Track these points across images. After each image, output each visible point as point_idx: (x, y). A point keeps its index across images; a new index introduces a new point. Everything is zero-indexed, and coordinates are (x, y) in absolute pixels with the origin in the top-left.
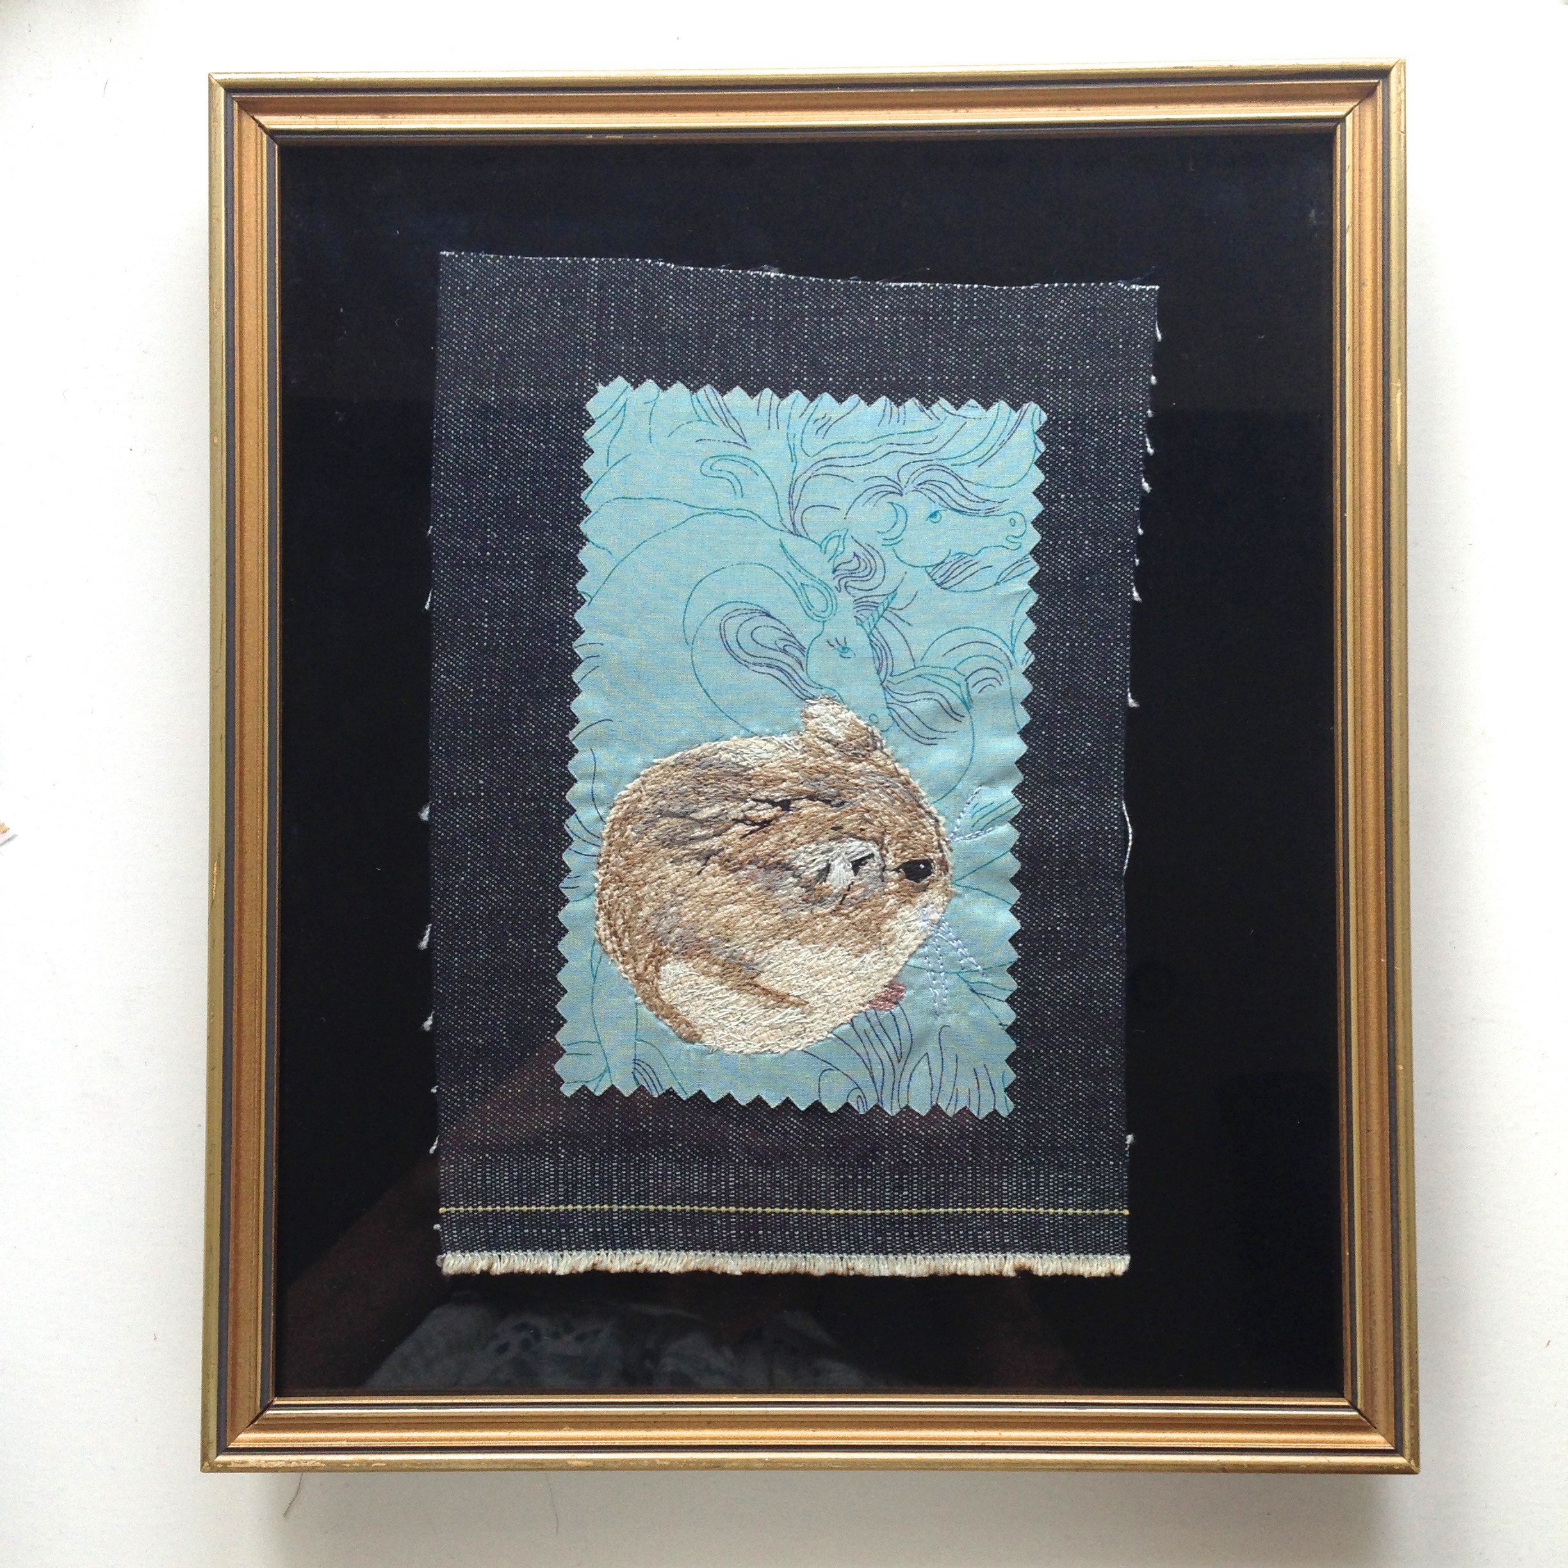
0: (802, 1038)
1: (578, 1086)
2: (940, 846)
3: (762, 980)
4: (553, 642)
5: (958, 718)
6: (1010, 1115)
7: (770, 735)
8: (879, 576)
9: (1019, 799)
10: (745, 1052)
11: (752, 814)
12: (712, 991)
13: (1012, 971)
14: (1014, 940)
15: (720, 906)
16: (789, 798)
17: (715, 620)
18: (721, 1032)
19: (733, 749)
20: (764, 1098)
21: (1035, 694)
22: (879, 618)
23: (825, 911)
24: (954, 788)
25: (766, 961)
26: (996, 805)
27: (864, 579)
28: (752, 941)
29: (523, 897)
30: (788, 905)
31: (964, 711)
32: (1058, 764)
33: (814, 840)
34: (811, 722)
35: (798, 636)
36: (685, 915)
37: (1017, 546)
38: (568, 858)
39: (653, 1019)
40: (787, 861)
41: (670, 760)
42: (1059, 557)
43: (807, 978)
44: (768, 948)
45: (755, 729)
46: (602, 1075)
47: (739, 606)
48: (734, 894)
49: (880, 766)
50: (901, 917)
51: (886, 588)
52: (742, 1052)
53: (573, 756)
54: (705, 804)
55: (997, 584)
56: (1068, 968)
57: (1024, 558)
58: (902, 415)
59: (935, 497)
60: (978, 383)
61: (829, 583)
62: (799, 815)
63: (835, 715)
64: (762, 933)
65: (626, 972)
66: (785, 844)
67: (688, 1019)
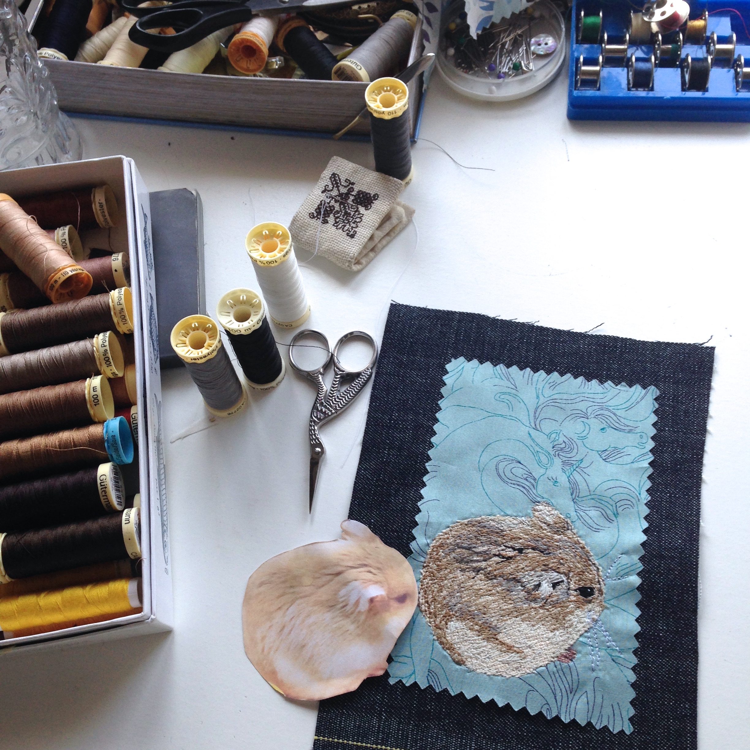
0: (519, 671)
1: (398, 680)
2: (599, 582)
3: (500, 637)
4: (416, 463)
5: (611, 521)
6: (630, 734)
7: (516, 516)
8: (575, 450)
9: (642, 564)
10: (489, 673)
11: (503, 553)
12: (473, 639)
13: (635, 652)
14: (637, 636)
15: (482, 596)
16: (523, 547)
17: (495, 461)
18: (476, 661)
19: (497, 520)
20: (496, 700)
21: (651, 515)
22: (574, 470)
23: (537, 606)
24: (608, 553)
25: (503, 627)
26: (629, 565)
27: (568, 452)
28: (497, 616)
30: (517, 600)
31: (614, 518)
32: (663, 549)
33: (533, 570)
34: (537, 514)
35: (533, 474)
36: (464, 598)
37: (643, 447)
39: (441, 649)
40: (519, 578)
41: (466, 521)
42: (665, 455)
43: (524, 639)
44: (505, 621)
45: (509, 512)
46: (411, 675)
47: (506, 457)
48: (490, 591)
49: (570, 538)
50: (577, 615)
51: (578, 458)
52: (485, 673)
53: (419, 513)
54: (480, 545)
55: (633, 462)
56: (666, 657)
57: (647, 453)
58: (590, 386)
59: (603, 421)
60: (627, 377)
61: (550, 452)
62: (527, 556)
63: (549, 511)
64: (503, 612)
65: (430, 623)
66: (519, 569)
67: (459, 652)
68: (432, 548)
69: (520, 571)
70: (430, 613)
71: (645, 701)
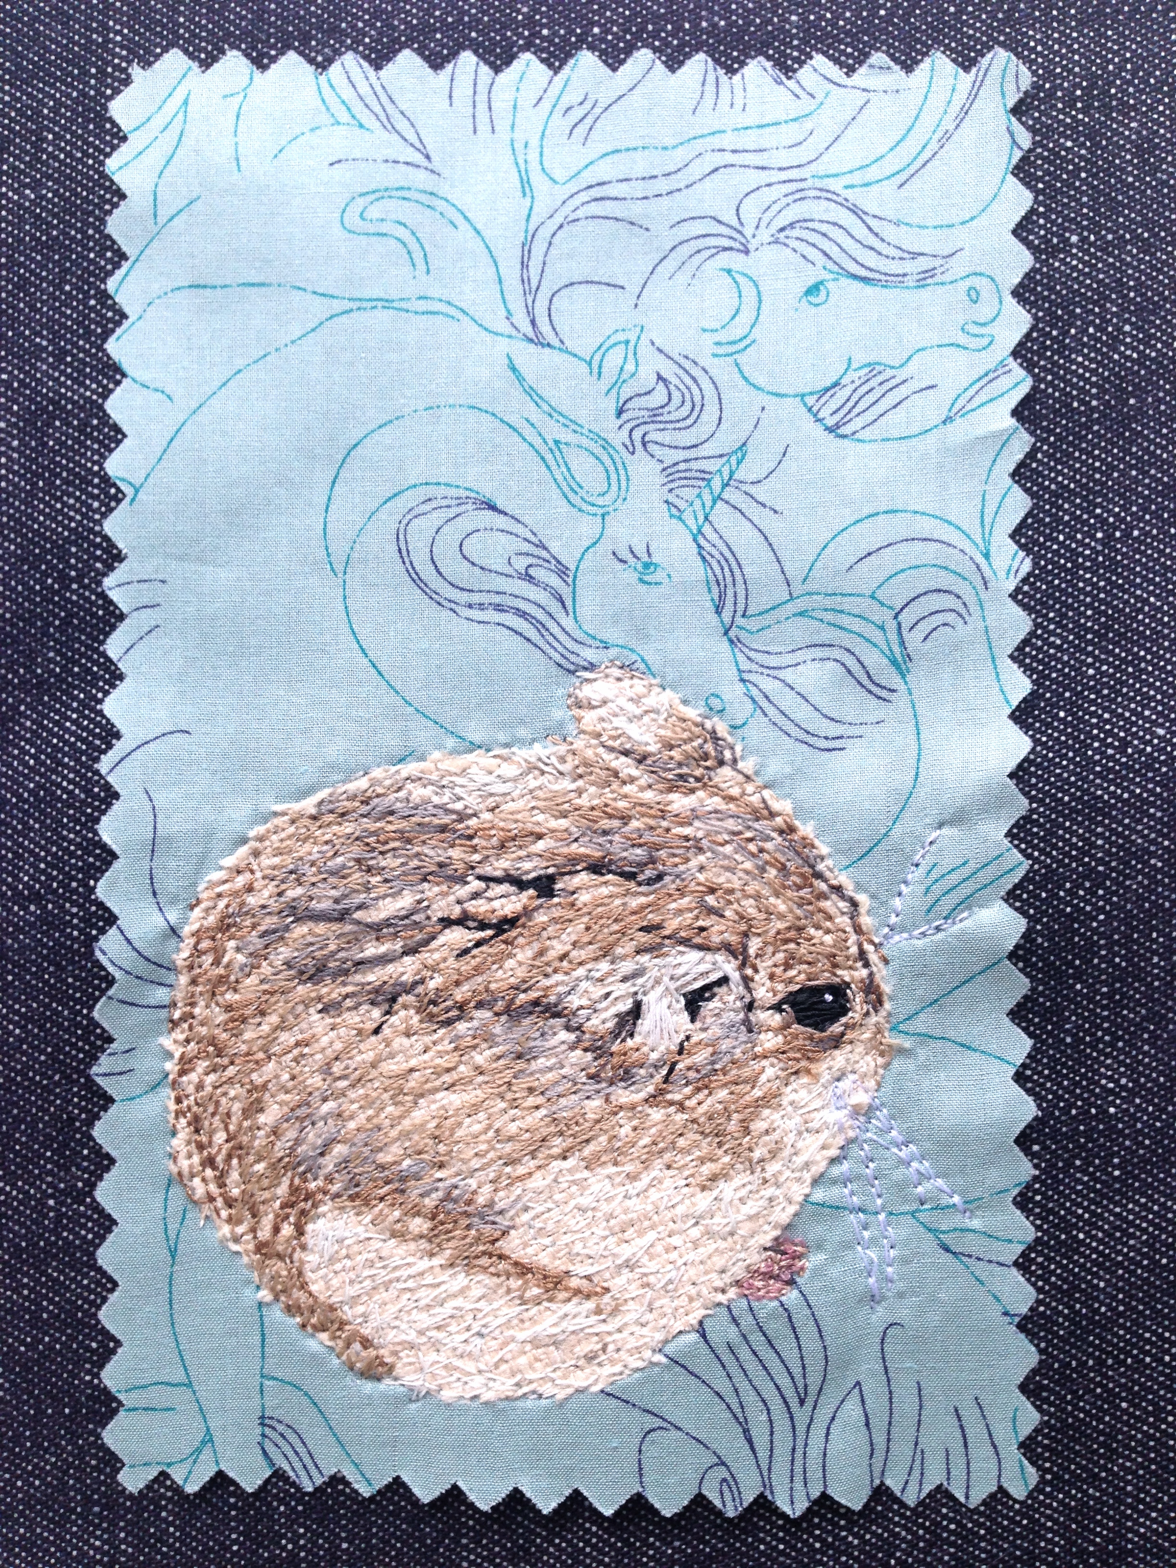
0: (600, 1365)
1: (153, 1473)
2: (862, 955)
3: (512, 1245)
4: (63, 579)
5: (884, 694)
6: (1030, 1496)
7: (507, 745)
8: (711, 411)
9: (1022, 851)
10: (485, 1397)
11: (479, 907)
12: (412, 1271)
13: (1023, 1202)
14: (1023, 1140)
15: (422, 1095)
16: (551, 870)
17: (388, 519)
18: (434, 1357)
19: (434, 777)
20: (528, 1494)
21: (1038, 637)
22: (714, 502)
23: (635, 1097)
24: (886, 835)
25: (519, 1206)
26: (972, 866)
27: (679, 424)
28: (489, 1165)
29: (21, 1097)
30: (560, 1089)
31: (896, 681)
32: (1098, 775)
33: (606, 952)
34: (589, 718)
35: (555, 547)
36: (352, 1117)
37: (985, 341)
38: (106, 1014)
39: (296, 1334)
40: (553, 999)
41: (309, 805)
42: (1073, 362)
43: (605, 1238)
44: (520, 1178)
46: (199, 1451)
47: (431, 491)
48: (448, 1070)
49: (731, 799)
50: (792, 1103)
51: (725, 441)
52: (475, 1397)
53: (109, 805)
54: (382, 890)
55: (947, 420)
56: (1136, 1191)
57: (1002, 364)
58: (739, 92)
59: (813, 254)
60: (890, 22)
61: (610, 437)
62: (573, 905)
63: (636, 700)
64: (508, 1148)
65: (236, 1239)
66: (548, 964)
67: (366, 1331)
68: (192, 941)
69: (555, 971)
70: (230, 1203)
71: (1073, 1370)
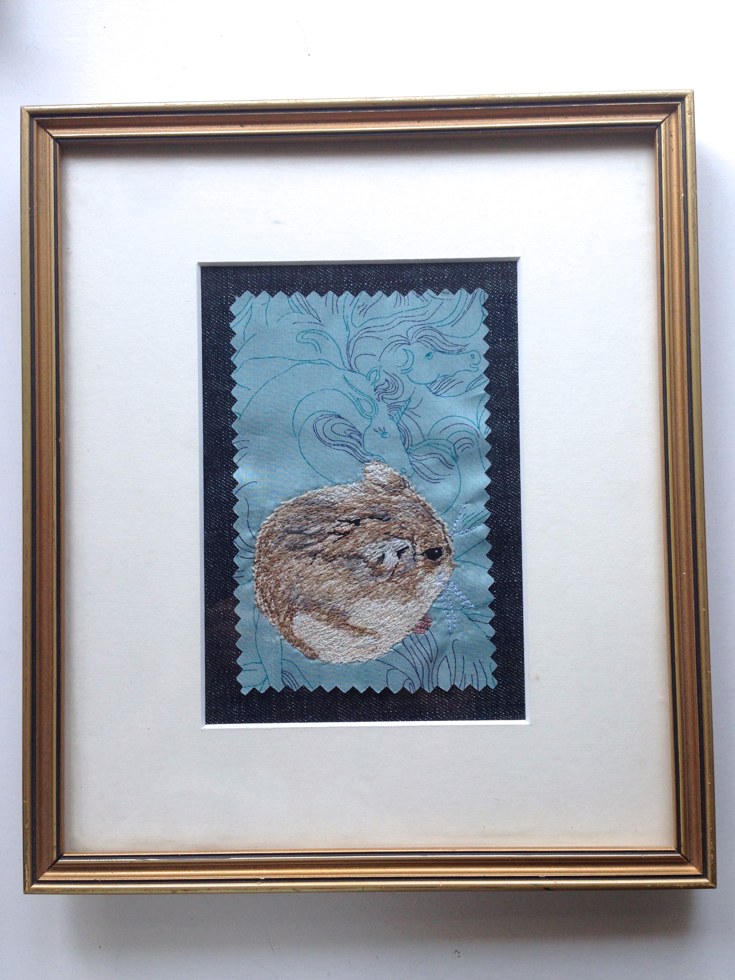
0: (376, 652)
1: (251, 689)
2: (446, 539)
3: (351, 621)
4: (220, 440)
5: (451, 467)
6: (496, 688)
7: (346, 484)
8: (401, 389)
9: (489, 510)
10: (345, 662)
11: (339, 529)
12: (322, 629)
13: (491, 606)
14: (491, 589)
15: (324, 581)
16: (359, 518)
17: (310, 422)
18: (329, 652)
19: (325, 493)
20: (356, 688)
21: (493, 450)
22: (402, 414)
23: (383, 580)
24: (451, 506)
25: (352, 611)
26: (476, 514)
27: (393, 393)
28: (343, 600)
30: (362, 578)
31: (454, 463)
32: (509, 488)
33: (374, 540)
34: (368, 475)
35: (358, 428)
36: (305, 588)
37: (476, 369)
38: (237, 560)
39: (291, 648)
40: (360, 554)
41: (291, 501)
42: (501, 374)
43: (376, 619)
44: (352, 603)
45: (337, 481)
46: (265, 681)
47: (323, 413)
48: (331, 574)
49: (408, 497)
50: (427, 580)
51: (405, 397)
52: (341, 663)
53: (236, 503)
54: (312, 525)
55: (466, 391)
57: (481, 376)
58: (407, 301)
59: (428, 345)
60: (448, 280)
61: (373, 397)
62: (365, 527)
63: (381, 470)
64: (349, 595)
65: (274, 622)
66: (358, 544)
67: (310, 646)
68: (259, 540)
69: (360, 546)
70: (272, 612)
71: (506, 652)
